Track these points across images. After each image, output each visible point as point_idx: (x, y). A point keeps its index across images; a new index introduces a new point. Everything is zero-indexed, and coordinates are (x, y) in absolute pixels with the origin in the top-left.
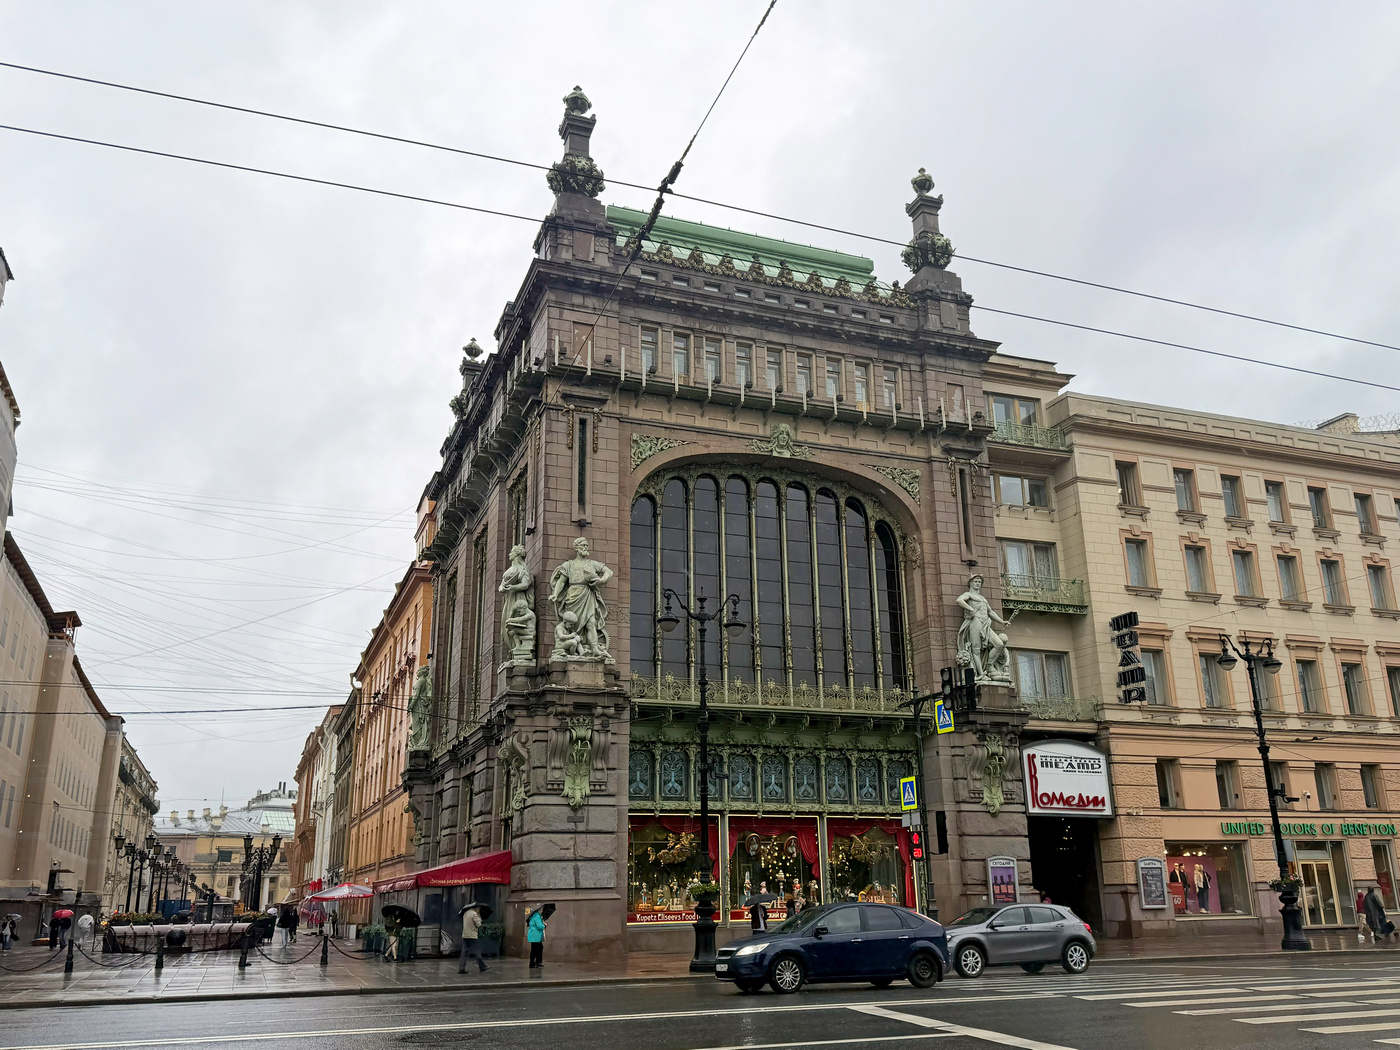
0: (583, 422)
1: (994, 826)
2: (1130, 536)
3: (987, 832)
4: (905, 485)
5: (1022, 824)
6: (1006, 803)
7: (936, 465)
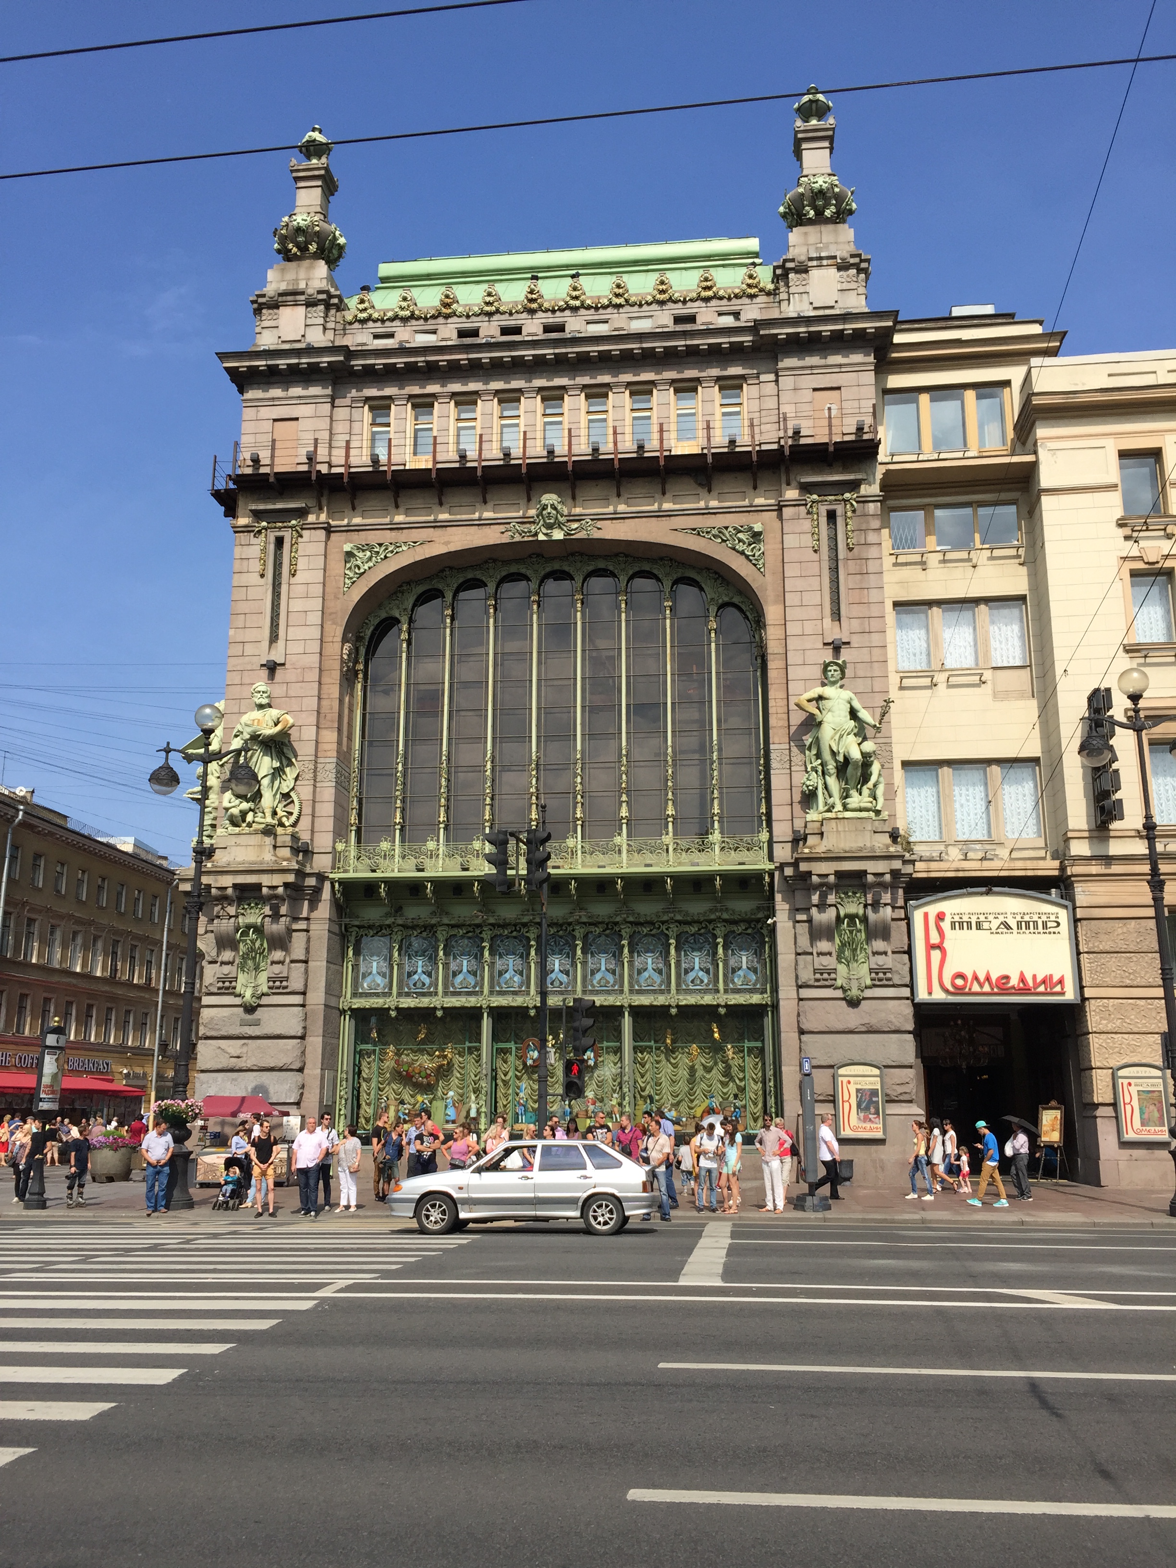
0: (279, 542)
1: (852, 1018)
2: (1140, 565)
3: (840, 1027)
4: (740, 547)
5: (904, 1015)
6: (875, 986)
7: (787, 512)
